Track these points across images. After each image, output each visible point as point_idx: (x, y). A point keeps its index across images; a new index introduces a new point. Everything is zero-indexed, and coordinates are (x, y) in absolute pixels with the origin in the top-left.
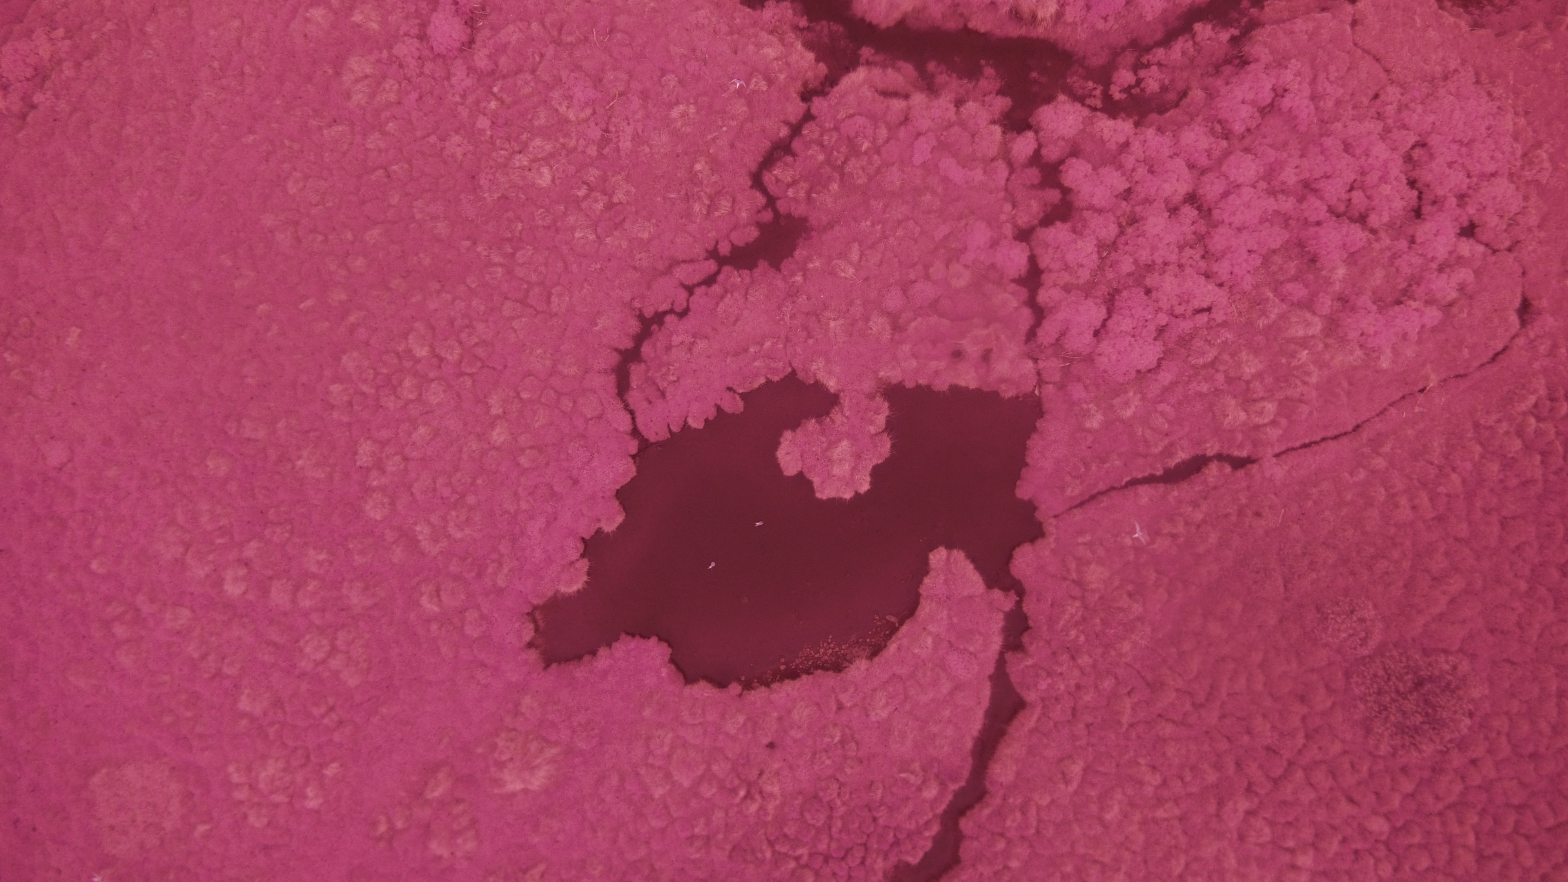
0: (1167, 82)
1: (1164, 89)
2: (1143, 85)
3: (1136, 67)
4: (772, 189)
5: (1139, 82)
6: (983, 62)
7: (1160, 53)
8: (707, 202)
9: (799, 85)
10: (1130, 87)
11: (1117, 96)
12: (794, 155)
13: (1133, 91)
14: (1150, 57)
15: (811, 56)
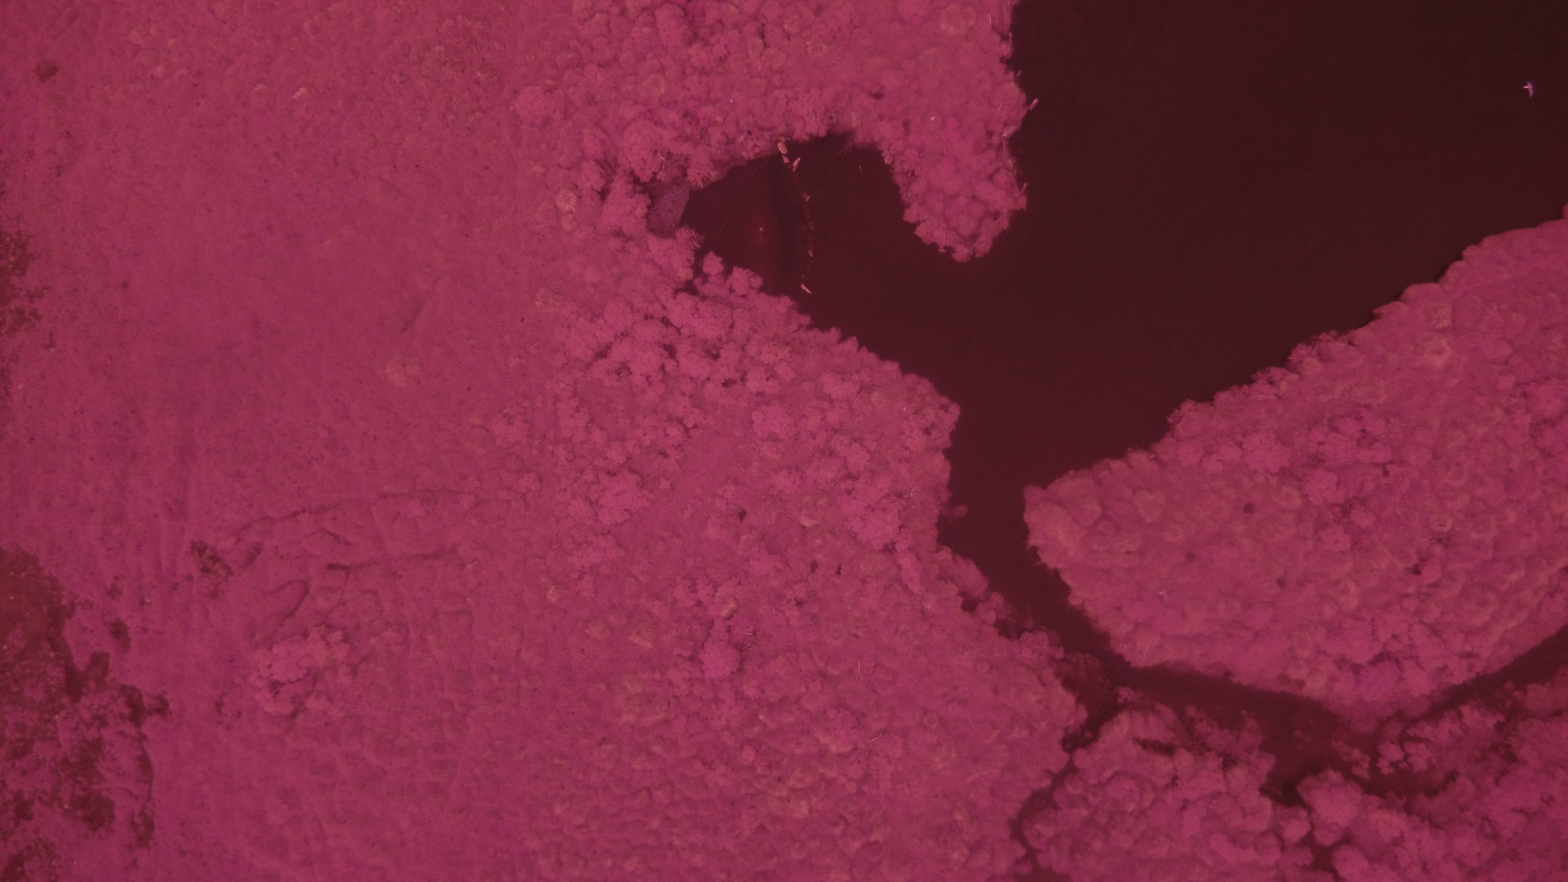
0: (1434, 761)
1: (1431, 767)
2: (1410, 761)
3: (1403, 739)
4: (1035, 844)
5: (1407, 757)
6: (1244, 713)
7: (1427, 730)
8: (966, 852)
9: (1060, 734)
10: (1398, 762)
11: (1386, 770)
12: (1056, 807)
13: (1401, 765)
14: (1417, 731)
15: (1071, 699)
